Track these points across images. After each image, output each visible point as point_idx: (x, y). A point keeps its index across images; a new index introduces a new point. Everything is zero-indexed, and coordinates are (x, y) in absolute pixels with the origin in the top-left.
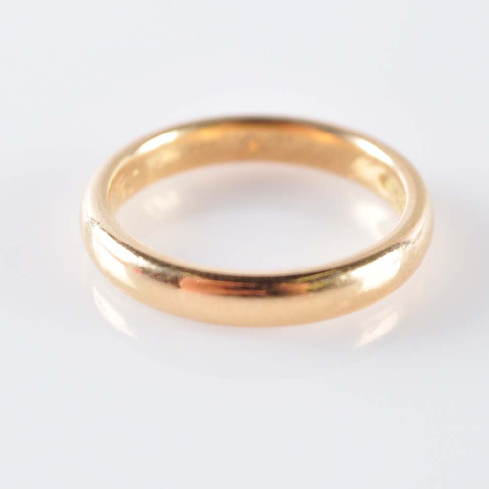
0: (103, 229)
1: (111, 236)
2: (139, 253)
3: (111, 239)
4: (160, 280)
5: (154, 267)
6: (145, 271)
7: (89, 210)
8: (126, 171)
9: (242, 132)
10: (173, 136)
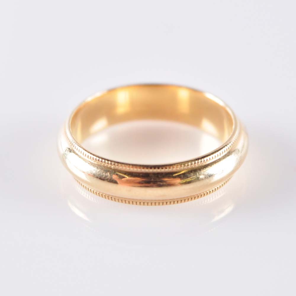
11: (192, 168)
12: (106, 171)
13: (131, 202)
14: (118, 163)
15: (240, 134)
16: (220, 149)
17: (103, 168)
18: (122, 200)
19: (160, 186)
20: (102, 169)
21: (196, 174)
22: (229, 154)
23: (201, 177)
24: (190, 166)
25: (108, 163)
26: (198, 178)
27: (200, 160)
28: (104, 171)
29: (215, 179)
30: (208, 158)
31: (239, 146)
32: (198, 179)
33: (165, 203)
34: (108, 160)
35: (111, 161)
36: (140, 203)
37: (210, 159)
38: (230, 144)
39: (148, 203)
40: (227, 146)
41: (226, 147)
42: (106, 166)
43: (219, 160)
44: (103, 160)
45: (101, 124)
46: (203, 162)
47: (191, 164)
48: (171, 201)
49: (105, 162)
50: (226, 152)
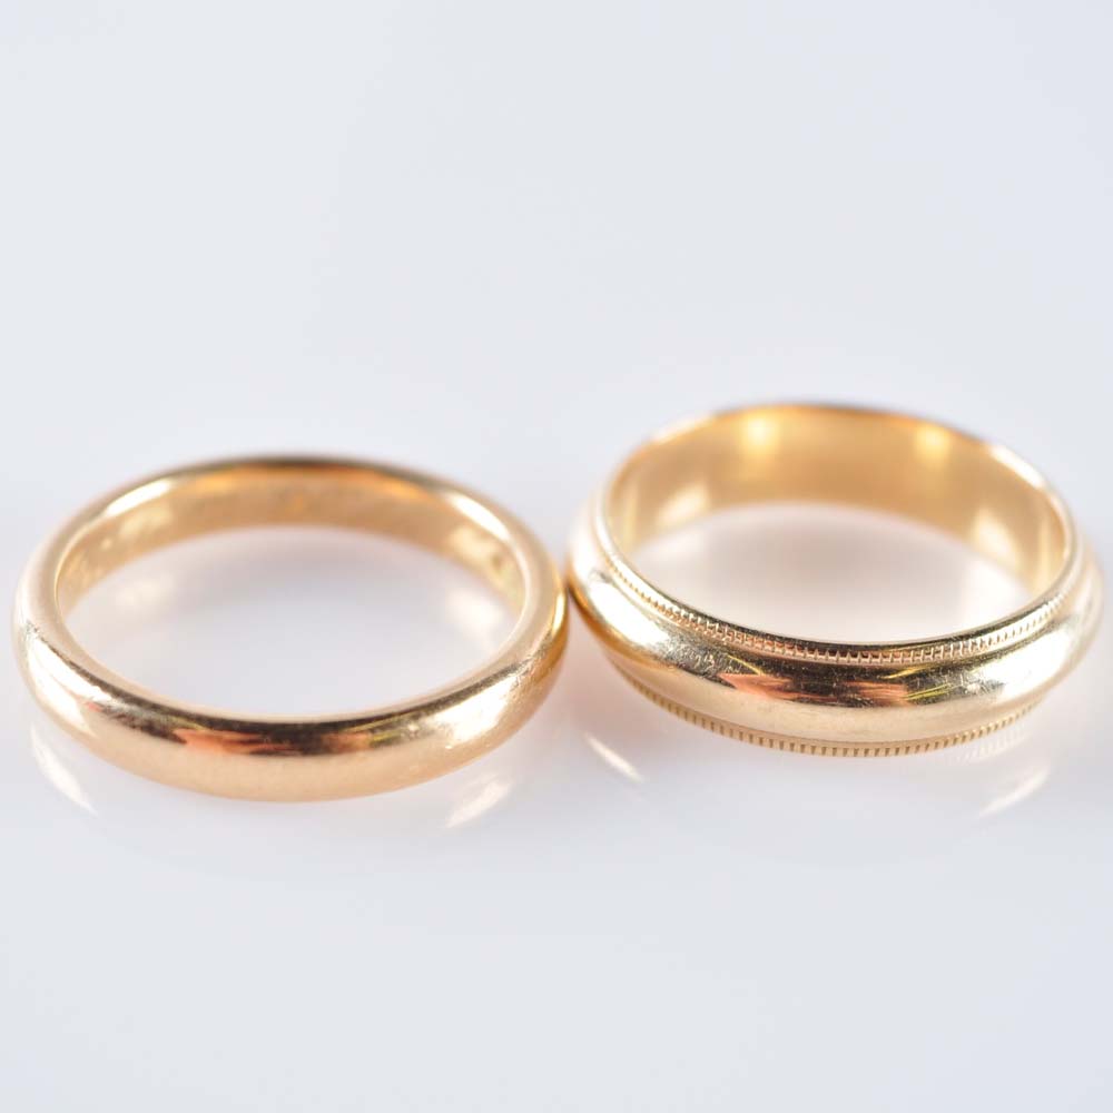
0: (43, 640)
1: (54, 650)
2: (95, 681)
3: (54, 655)
4: (125, 724)
5: (116, 704)
6: (106, 711)
7: (25, 609)
8: (89, 544)
9: (282, 481)
10: (161, 488)
11: (947, 662)
12: (707, 650)
13: (766, 742)
14: (743, 630)
15: (1083, 571)
16: (1029, 613)
17: (699, 640)
18: (741, 733)
19: (852, 704)
20: (694, 643)
21: (958, 678)
22: (1052, 626)
23: (972, 687)
24: (942, 655)
25: (711, 628)
26: (962, 690)
27: (970, 641)
28: (700, 648)
29: (1006, 695)
30: (993, 635)
31: (1079, 606)
32: (961, 693)
33: (861, 752)
34: (714, 620)
35: (722, 623)
36: (792, 745)
37: (998, 639)
38: (1056, 600)
39: (814, 748)
40: (1047, 603)
41: (1045, 606)
42: (706, 637)
43: (1025, 642)
44: (700, 619)
45: (688, 503)
46: (978, 646)
47: (947, 650)
48: (877, 747)
49: (704, 624)
50: (1044, 622)
